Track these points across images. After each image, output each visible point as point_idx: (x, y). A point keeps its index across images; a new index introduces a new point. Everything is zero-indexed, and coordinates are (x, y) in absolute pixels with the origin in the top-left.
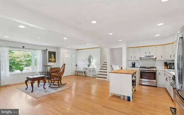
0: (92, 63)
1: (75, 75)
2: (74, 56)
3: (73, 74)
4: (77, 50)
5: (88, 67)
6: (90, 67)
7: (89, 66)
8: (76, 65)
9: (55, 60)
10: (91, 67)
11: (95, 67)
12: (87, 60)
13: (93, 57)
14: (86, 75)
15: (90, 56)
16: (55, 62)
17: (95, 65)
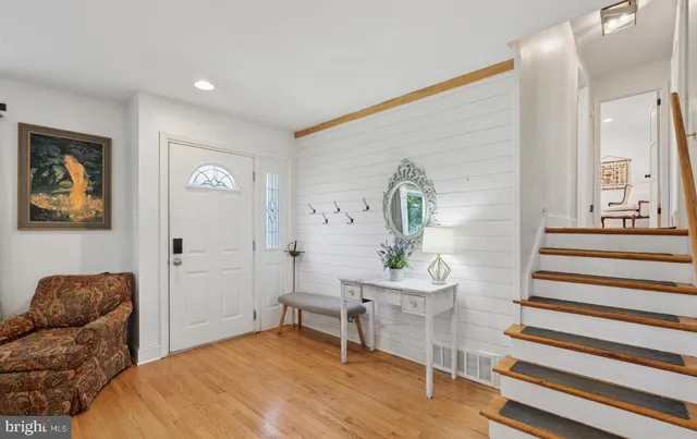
0: (432, 240)
1: (279, 332)
2: (269, 181)
3: (269, 321)
4: (298, 134)
5: (382, 276)
6: (405, 281)
7: (395, 261)
8: (294, 254)
9: (96, 204)
10: (416, 278)
11: (460, 272)
12: (377, 205)
13: (430, 176)
14: (370, 344)
15: (409, 172)
16: (102, 222)
17: (456, 252)
